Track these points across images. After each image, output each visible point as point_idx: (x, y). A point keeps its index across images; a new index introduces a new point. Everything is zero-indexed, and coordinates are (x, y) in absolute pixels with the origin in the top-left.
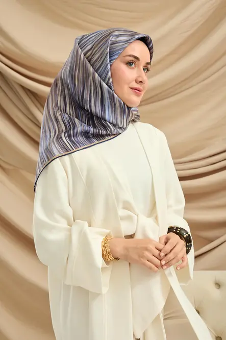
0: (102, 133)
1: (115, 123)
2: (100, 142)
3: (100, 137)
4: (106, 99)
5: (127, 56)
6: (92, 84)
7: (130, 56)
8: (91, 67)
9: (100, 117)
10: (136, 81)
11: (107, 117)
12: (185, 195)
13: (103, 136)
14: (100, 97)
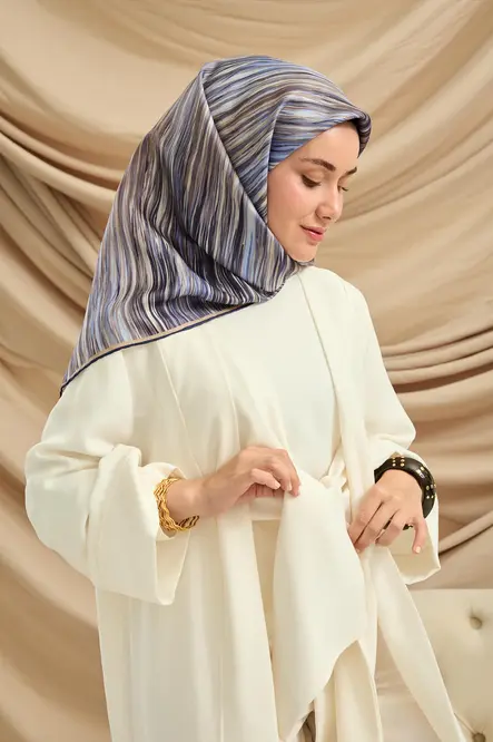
0: (230, 301)
1: (259, 285)
4: (249, 236)
5: (308, 160)
8: (227, 159)
9: (229, 267)
10: (317, 214)
11: (244, 270)
14: (236, 227)
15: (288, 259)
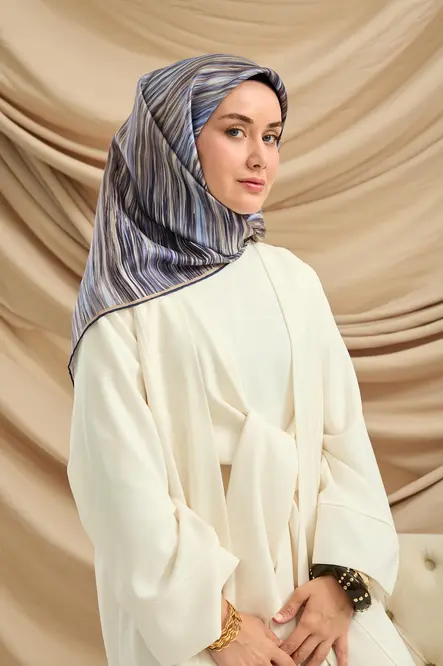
0: (195, 263)
2: (192, 281)
3: (191, 270)
4: (197, 203)
5: (225, 116)
6: (169, 173)
7: (231, 116)
8: (165, 140)
10: (248, 165)
11: (199, 237)
12: (361, 384)
13: (197, 268)
14: (185, 197)
15: (234, 215)
